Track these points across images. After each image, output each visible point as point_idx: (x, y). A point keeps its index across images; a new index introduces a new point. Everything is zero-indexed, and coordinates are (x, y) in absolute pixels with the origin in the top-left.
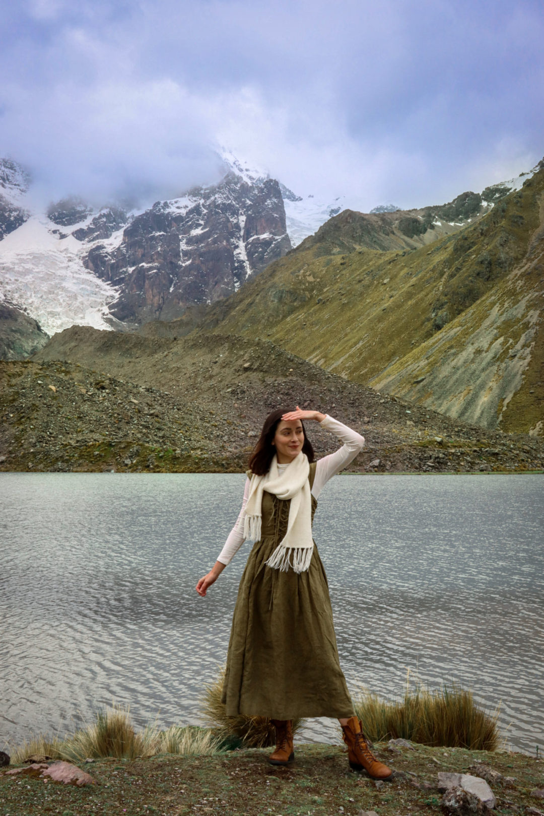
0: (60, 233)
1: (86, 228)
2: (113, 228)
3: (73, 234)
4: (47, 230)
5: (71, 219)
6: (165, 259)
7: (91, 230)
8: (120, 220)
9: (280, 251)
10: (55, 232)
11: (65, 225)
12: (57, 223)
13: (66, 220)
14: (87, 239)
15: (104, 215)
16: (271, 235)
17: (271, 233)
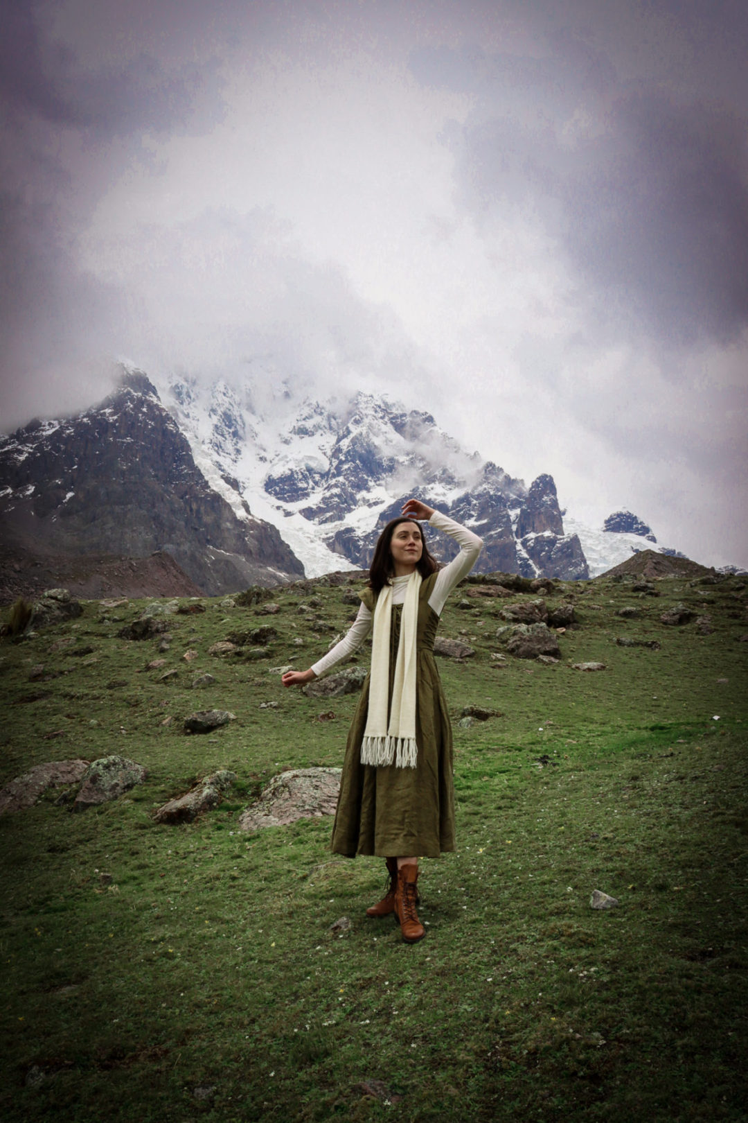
0: (284, 510)
1: (314, 507)
2: (345, 509)
3: (300, 512)
4: (269, 506)
5: (293, 496)
6: (447, 550)
7: (320, 511)
8: (351, 502)
9: (572, 552)
10: (278, 508)
11: (287, 501)
12: (279, 499)
13: (288, 496)
14: (317, 519)
15: (336, 495)
16: (554, 534)
17: (552, 531)
